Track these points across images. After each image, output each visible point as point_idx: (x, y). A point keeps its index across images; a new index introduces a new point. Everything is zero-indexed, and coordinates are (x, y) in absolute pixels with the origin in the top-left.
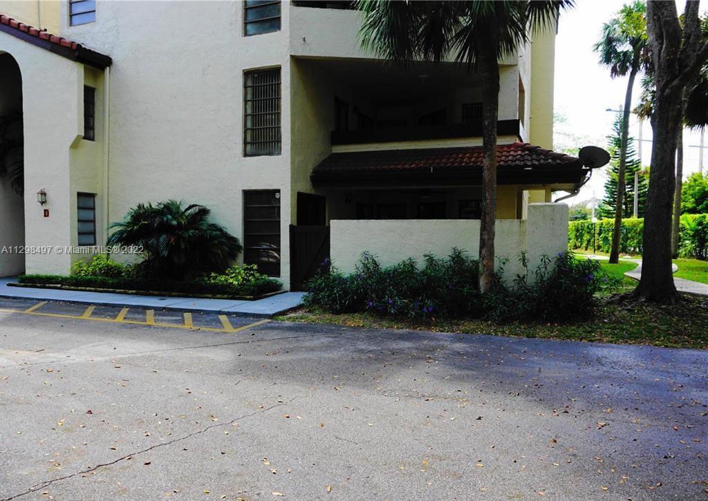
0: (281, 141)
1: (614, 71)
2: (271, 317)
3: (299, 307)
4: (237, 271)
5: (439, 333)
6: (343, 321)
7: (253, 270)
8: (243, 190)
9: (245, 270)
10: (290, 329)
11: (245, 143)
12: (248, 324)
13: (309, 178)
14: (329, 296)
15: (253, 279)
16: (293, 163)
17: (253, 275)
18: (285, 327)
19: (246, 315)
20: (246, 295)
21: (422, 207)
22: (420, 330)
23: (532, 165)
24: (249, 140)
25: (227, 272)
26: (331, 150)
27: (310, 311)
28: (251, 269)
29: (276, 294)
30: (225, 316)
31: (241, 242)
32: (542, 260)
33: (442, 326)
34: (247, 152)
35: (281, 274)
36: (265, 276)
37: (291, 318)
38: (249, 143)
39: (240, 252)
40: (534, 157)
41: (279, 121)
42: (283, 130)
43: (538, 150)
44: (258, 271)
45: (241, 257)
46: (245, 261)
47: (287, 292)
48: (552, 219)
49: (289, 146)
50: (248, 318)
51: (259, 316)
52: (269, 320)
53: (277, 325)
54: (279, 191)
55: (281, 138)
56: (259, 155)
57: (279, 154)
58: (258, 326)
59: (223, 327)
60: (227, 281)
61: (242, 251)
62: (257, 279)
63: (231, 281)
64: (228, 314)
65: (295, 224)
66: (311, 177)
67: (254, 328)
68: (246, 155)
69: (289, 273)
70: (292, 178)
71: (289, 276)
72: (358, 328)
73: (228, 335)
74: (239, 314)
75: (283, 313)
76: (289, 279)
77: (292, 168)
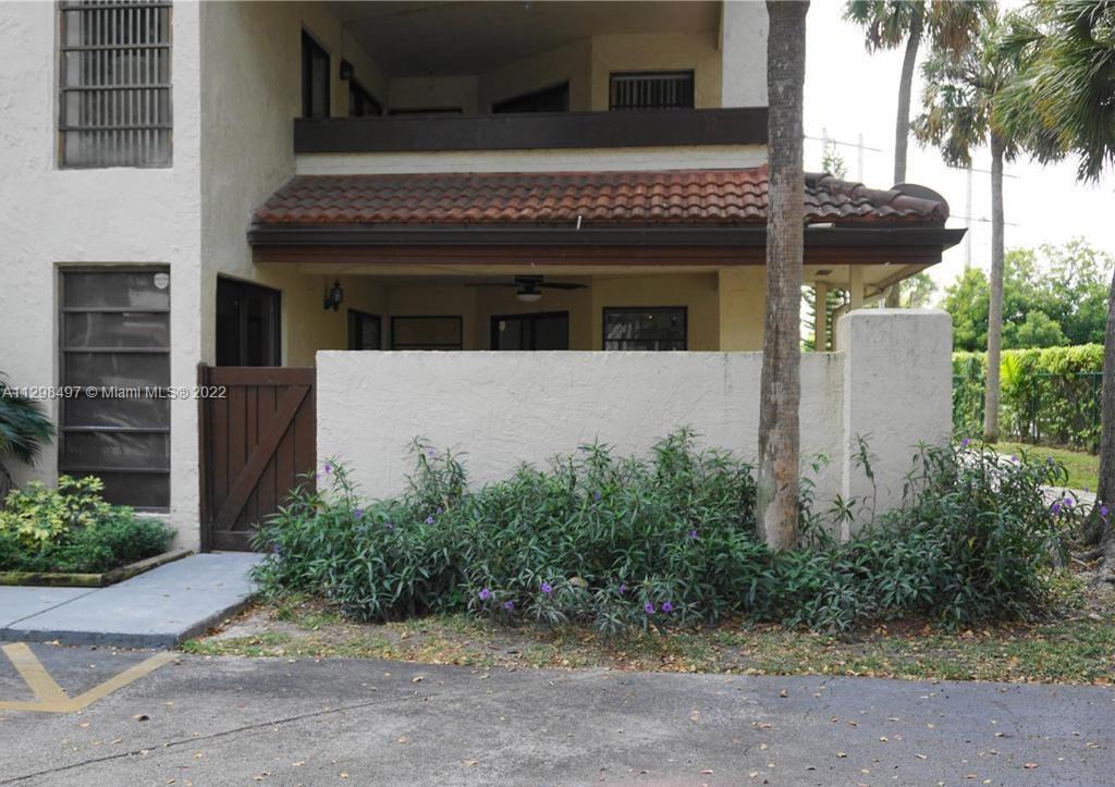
0: (170, 129)
1: (874, 36)
2: (176, 643)
3: (250, 604)
4: (41, 497)
5: (702, 676)
6: (404, 645)
7: (92, 494)
8: (56, 264)
9: (64, 492)
10: (253, 685)
11: (63, 130)
12: (110, 675)
13: (244, 239)
14: (340, 570)
15: (91, 522)
16: (206, 190)
17: (89, 507)
18: (234, 681)
19: (93, 640)
20: (78, 571)
21: (502, 326)
22: (641, 668)
23: (830, 218)
24: (73, 120)
25: (10, 500)
26: (294, 169)
27: (284, 616)
28: (84, 491)
29: (164, 562)
30: (22, 644)
31: (51, 412)
32: (915, 457)
33: (697, 654)
34: (68, 154)
35: (174, 502)
36: (125, 511)
37: (236, 643)
38: (73, 129)
39: (48, 441)
40: (825, 197)
41: (164, 70)
42: (177, 97)
43: (828, 183)
44: (105, 495)
45: (48, 455)
46: (64, 468)
47: (190, 553)
48: (911, 351)
49: (197, 143)
50: (101, 651)
51: (139, 643)
52: (174, 655)
53: (206, 673)
54: (166, 269)
55: (170, 118)
56: (104, 165)
57: (167, 162)
58: (148, 679)
59: (29, 690)
60: (13, 529)
61: (55, 440)
62: (103, 521)
63: (27, 528)
64: (34, 638)
65: (212, 363)
66: (250, 234)
67: (136, 692)
68: (64, 163)
69: (197, 500)
70: (205, 233)
71: (196, 510)
72: (456, 671)
73: (54, 722)
74: (69, 639)
75: (209, 628)
76: (197, 518)
77: (204, 206)
